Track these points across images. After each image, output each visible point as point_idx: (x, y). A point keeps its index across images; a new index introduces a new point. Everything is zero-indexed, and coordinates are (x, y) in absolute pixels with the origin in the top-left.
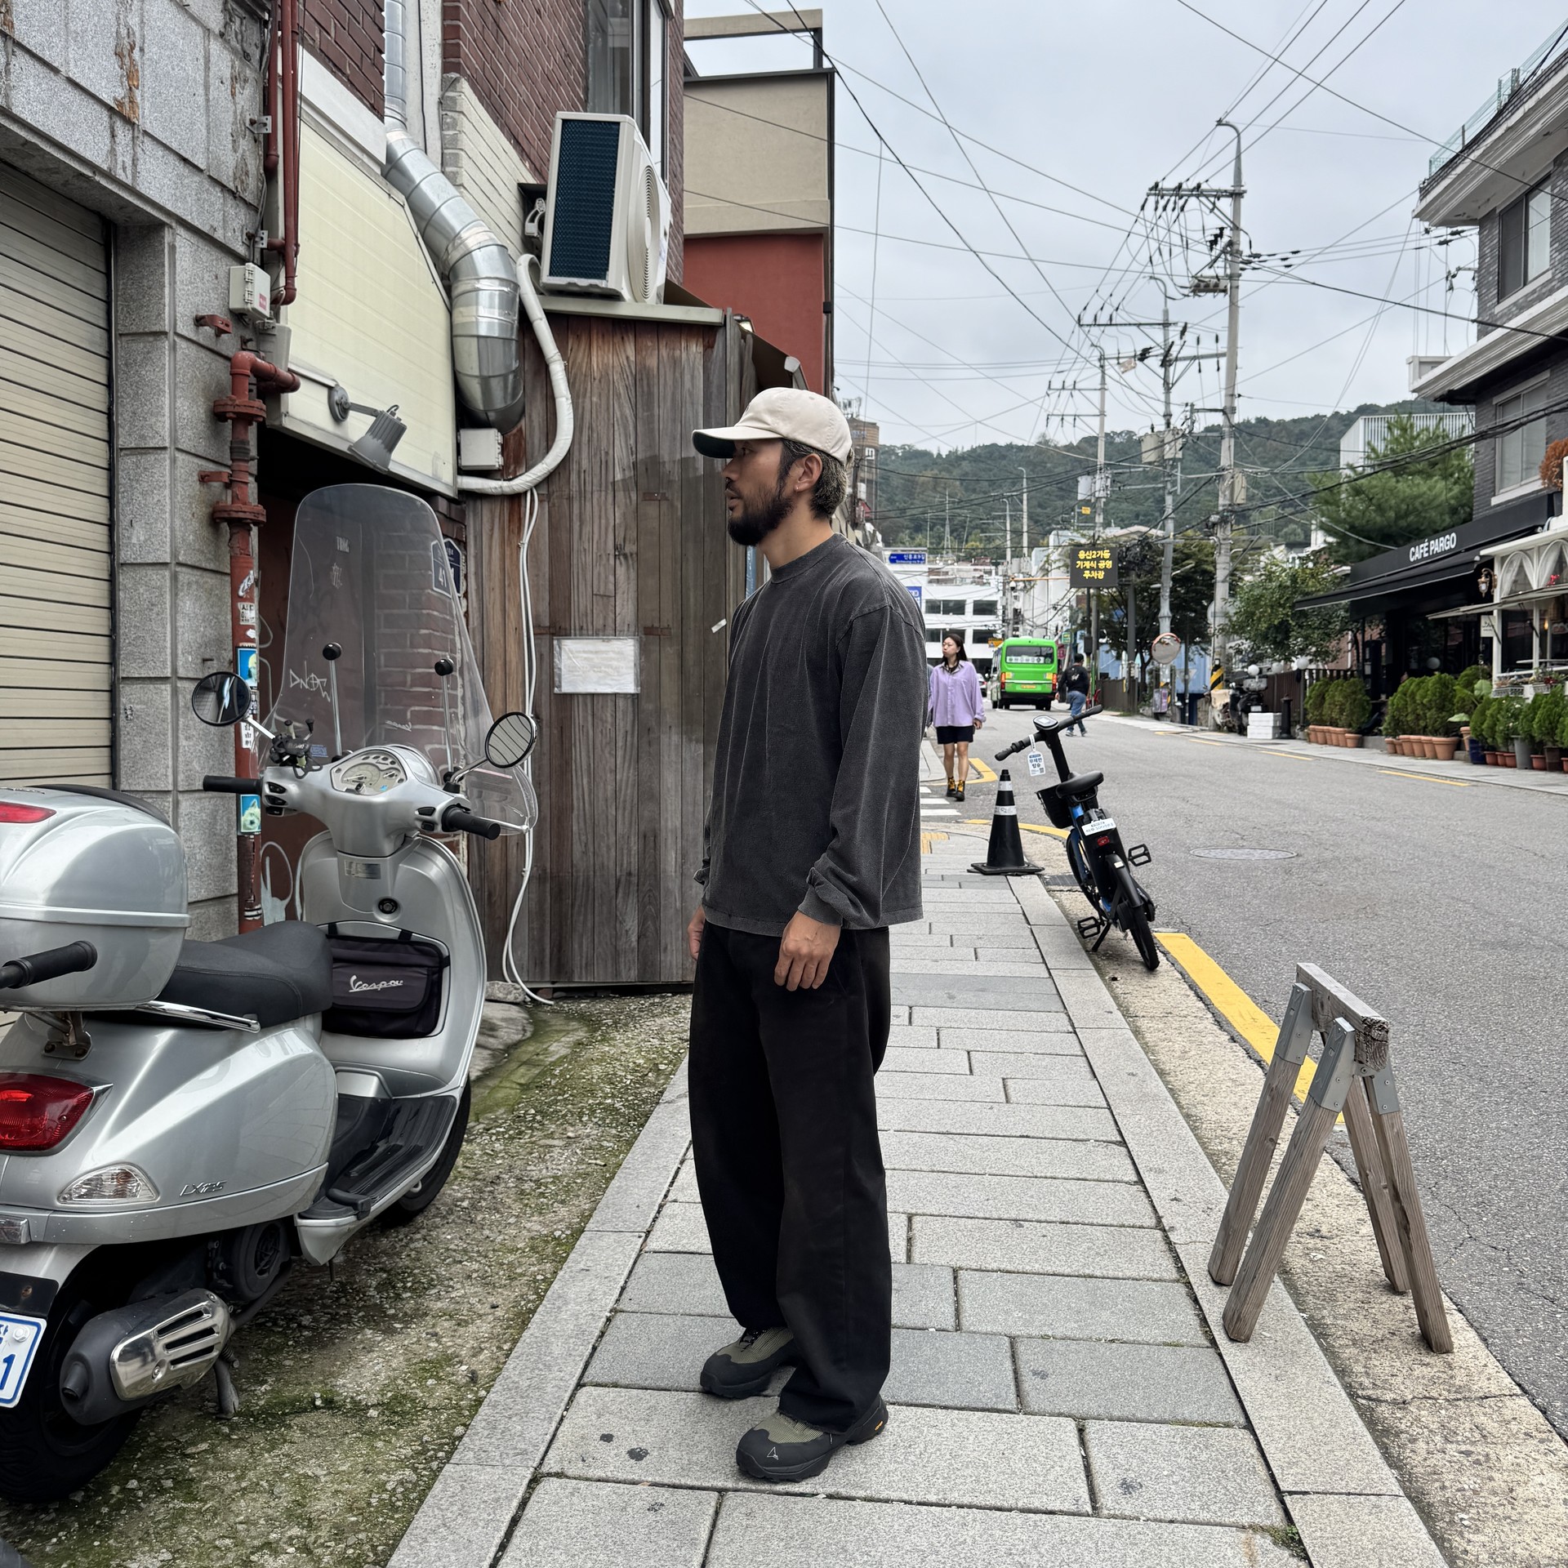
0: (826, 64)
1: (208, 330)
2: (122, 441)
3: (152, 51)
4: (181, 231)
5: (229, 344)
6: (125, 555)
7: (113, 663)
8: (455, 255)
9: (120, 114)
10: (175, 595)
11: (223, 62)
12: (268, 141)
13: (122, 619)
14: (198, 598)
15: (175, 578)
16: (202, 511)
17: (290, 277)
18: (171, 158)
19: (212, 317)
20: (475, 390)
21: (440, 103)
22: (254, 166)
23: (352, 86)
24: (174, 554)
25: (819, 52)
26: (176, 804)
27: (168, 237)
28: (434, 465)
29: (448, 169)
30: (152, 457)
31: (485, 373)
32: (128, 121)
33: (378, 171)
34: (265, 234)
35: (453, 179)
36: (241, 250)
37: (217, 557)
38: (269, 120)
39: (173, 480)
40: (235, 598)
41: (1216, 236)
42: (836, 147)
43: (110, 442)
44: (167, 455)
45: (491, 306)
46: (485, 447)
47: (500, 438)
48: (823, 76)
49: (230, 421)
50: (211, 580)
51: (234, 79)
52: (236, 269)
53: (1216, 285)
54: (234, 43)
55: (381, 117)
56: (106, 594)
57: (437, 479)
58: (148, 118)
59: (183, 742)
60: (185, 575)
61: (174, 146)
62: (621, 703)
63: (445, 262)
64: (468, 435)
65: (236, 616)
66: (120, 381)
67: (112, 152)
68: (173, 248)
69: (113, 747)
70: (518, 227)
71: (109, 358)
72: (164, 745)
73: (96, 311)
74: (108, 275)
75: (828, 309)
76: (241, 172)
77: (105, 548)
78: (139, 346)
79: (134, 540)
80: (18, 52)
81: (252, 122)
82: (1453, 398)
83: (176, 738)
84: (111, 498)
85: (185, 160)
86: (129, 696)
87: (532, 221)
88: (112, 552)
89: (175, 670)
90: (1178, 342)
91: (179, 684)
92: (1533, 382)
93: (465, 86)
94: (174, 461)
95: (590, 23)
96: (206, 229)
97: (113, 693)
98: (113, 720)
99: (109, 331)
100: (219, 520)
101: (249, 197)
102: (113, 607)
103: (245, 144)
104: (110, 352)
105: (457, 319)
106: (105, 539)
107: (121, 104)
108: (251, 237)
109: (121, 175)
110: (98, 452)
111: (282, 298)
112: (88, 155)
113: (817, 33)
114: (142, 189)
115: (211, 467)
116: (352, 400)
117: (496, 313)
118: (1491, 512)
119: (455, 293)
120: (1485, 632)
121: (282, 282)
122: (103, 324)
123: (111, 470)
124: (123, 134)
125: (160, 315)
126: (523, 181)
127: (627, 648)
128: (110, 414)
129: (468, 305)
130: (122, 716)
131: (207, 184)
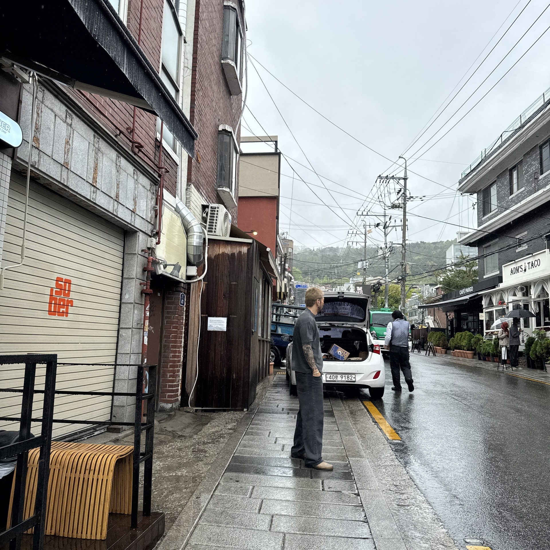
0: (278, 151)
1: (144, 252)
2: (124, 277)
3: (139, 197)
4: (141, 232)
5: (147, 255)
6: (123, 301)
7: (119, 324)
8: (189, 227)
9: (133, 212)
10: (134, 310)
11: (150, 194)
12: (156, 211)
13: (121, 315)
14: (137, 310)
15: (134, 306)
16: (140, 291)
17: (159, 239)
18: (140, 218)
19: (145, 250)
20: (192, 258)
21: (186, 189)
22: (154, 216)
23: (170, 192)
24: (134, 301)
25: (276, 148)
26: (130, 356)
27: (138, 234)
28: (182, 276)
29: (187, 205)
30: (131, 280)
31: (195, 254)
32: (134, 213)
33: (174, 209)
34: (155, 231)
35: (188, 207)
36: (150, 234)
37: (141, 301)
38: (157, 206)
39: (135, 285)
40: (145, 310)
41: (399, 191)
42: (281, 175)
43: (122, 276)
44: (134, 279)
45: (197, 239)
46: (193, 271)
47: (197, 269)
48: (277, 154)
49: (146, 272)
50: (140, 306)
51: (151, 199)
52: (149, 239)
53: (399, 206)
54: (152, 191)
55: (175, 197)
56: (119, 309)
57: (182, 279)
58: (137, 212)
59: (133, 342)
60: (136, 305)
61: (141, 216)
62: (223, 334)
63: (187, 228)
64: (189, 267)
65: (145, 314)
66: (125, 263)
67: (131, 219)
68: (139, 236)
69: (117, 343)
70: (201, 215)
71: (123, 259)
72: (129, 343)
73: (121, 249)
74: (124, 241)
75: (277, 218)
76: (151, 217)
77: (119, 299)
78: (130, 256)
79: (126, 298)
80: (119, 204)
81: (154, 207)
82: (471, 245)
83: (131, 341)
84: (121, 289)
85: (142, 218)
86: (121, 331)
87: (205, 213)
88: (121, 300)
89: (132, 326)
90: (388, 222)
91: (133, 329)
92: (494, 241)
93: (192, 186)
94: (136, 281)
95: (219, 159)
96: (144, 231)
97: (118, 331)
98: (118, 337)
99: (124, 253)
100: (142, 292)
101: (152, 223)
102: (120, 312)
103: (152, 212)
104: (124, 257)
105: (188, 242)
106: (119, 297)
107: (133, 210)
108: (152, 231)
109: (132, 224)
110: (120, 279)
111: (158, 243)
112: (127, 221)
113: (276, 142)
114: (135, 226)
115: (142, 282)
116: (168, 263)
117: (198, 240)
118: (483, 280)
119: (188, 235)
120: (480, 319)
121: (157, 239)
122: (123, 252)
123: (122, 282)
124: (133, 215)
125: (135, 250)
126: (203, 204)
127: (224, 320)
128: (123, 271)
129: (192, 238)
130: (120, 336)
131: (146, 221)
